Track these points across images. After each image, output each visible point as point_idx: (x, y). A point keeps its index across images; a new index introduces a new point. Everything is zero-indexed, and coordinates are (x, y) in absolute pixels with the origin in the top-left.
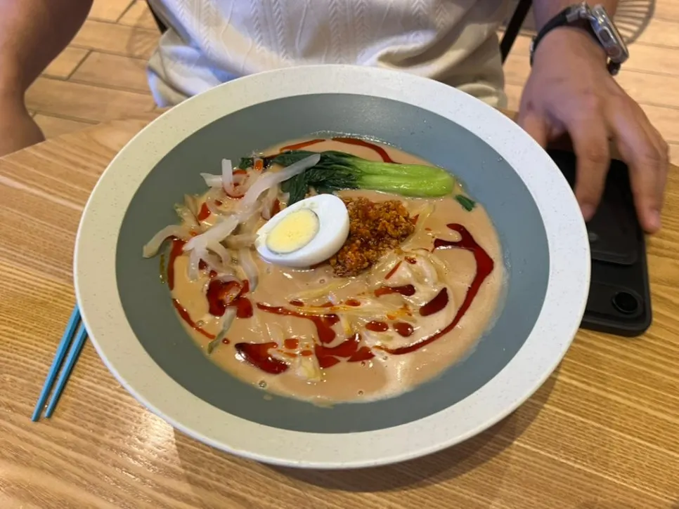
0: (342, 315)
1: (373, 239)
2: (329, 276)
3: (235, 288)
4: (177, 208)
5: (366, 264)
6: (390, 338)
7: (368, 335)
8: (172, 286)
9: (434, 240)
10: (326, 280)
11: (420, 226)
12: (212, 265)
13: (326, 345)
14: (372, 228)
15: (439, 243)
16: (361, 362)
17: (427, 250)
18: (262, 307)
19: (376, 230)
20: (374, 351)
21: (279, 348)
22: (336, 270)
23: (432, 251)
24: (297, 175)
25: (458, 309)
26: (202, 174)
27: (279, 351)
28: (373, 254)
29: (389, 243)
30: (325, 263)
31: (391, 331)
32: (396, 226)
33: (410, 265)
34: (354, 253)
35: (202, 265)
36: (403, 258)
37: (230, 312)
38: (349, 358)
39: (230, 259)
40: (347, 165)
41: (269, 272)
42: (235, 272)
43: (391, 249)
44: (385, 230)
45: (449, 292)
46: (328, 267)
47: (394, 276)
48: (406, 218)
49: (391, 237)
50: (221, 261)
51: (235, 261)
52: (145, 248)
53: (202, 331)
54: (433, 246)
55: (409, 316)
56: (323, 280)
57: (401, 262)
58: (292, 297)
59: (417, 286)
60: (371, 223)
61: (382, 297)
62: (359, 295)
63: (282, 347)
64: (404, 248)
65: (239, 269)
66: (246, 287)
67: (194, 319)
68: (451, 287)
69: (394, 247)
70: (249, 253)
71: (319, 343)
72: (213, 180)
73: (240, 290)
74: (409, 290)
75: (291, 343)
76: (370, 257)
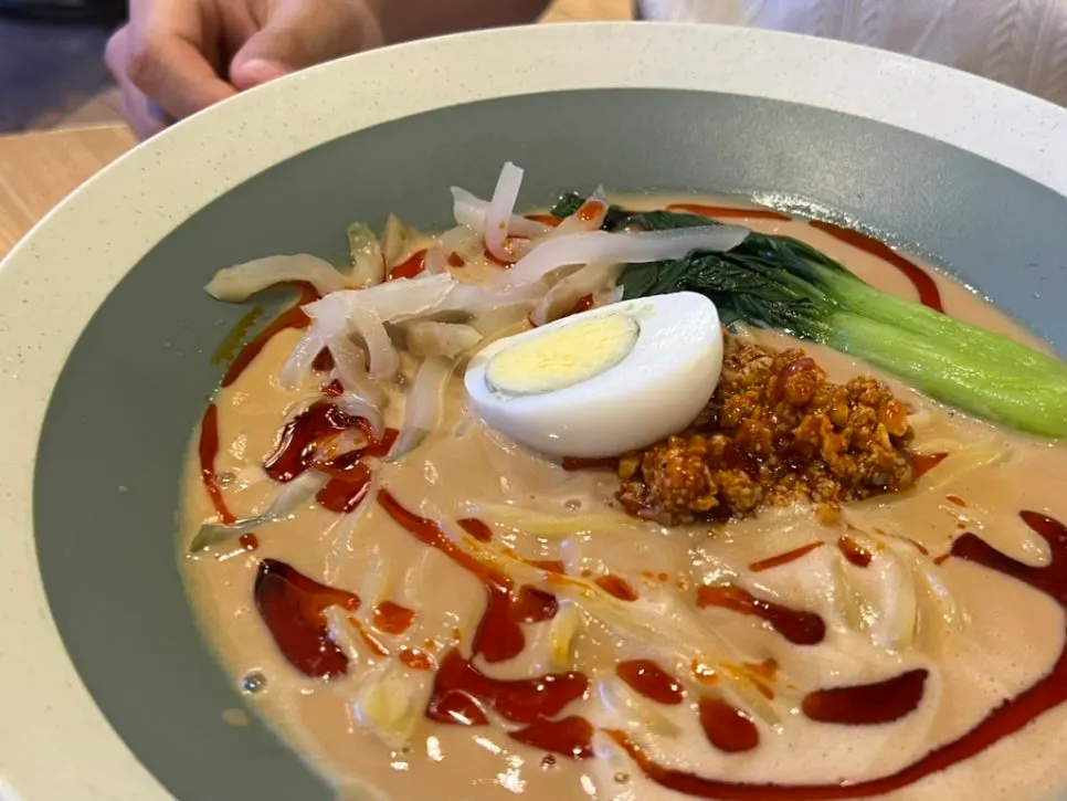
0: (570, 605)
1: (773, 460)
2: (597, 496)
3: (356, 434)
4: (355, 233)
5: (710, 502)
6: (670, 731)
7: (608, 689)
8: (229, 380)
9: (959, 532)
10: (585, 505)
11: (934, 484)
12: (341, 370)
13: (482, 665)
14: (782, 427)
15: (971, 548)
16: (544, 754)
17: (924, 551)
18: (387, 501)
19: (790, 437)
20: (598, 742)
21: (358, 615)
22: (624, 490)
23: (939, 561)
24: (669, 261)
25: (934, 745)
26: (454, 189)
27: (352, 621)
28: (743, 485)
29: (812, 485)
30: (606, 463)
31: (687, 715)
32: (855, 448)
33: (845, 563)
34: (685, 457)
35: (323, 361)
36: (836, 539)
37: (307, 481)
38: (516, 728)
39: (391, 372)
40: (812, 279)
41: (458, 435)
42: (385, 403)
43: (811, 499)
44: (814, 440)
45: (934, 688)
46: (611, 476)
47: (779, 573)
48: (896, 441)
49: (828, 470)
50: (368, 369)
51: (401, 382)
52: (223, 273)
53: (217, 498)
54: (947, 546)
55: (761, 697)
56: (578, 504)
57: (820, 544)
58: (473, 509)
59: (837, 628)
60: (786, 413)
61: (714, 611)
62: (648, 575)
63: (367, 614)
64: (853, 514)
65: (400, 402)
66: (384, 444)
67: (221, 464)
68: (945, 676)
69: (824, 500)
70: (444, 377)
71: (466, 653)
72: (468, 208)
73: (364, 444)
74: (804, 627)
75: (394, 616)
76: (731, 491)
